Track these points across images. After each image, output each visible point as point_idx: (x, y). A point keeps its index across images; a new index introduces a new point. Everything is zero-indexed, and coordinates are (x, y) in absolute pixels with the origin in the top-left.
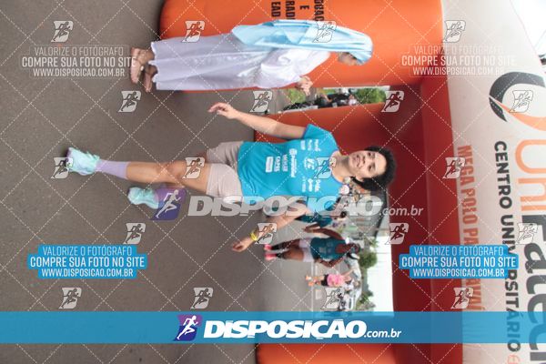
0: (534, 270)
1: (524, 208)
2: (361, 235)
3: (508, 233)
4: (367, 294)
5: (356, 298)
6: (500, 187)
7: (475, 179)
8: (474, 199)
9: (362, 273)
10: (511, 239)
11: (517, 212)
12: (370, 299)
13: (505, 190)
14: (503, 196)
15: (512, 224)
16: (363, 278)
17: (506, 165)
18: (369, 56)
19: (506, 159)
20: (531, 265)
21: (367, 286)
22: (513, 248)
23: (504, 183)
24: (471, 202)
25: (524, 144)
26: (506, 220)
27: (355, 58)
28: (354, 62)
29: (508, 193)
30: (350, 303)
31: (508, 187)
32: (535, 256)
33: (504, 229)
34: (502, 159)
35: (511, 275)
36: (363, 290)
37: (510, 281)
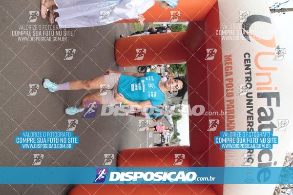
0: (262, 122)
1: (258, 89)
2: (173, 103)
3: (250, 102)
4: (176, 134)
5: (171, 137)
6: (246, 78)
7: (233, 73)
8: (232, 84)
9: (174, 123)
10: (251, 105)
11: (254, 91)
12: (178, 137)
13: (249, 79)
14: (247, 82)
15: (252, 97)
16: (174, 126)
17: (250, 65)
19: (250, 62)
20: (260, 119)
21: (177, 130)
22: (252, 110)
23: (248, 75)
24: (230, 85)
25: (259, 54)
26: (249, 95)
29: (250, 80)
30: (168, 139)
31: (250, 78)
32: (263, 114)
33: (247, 100)
34: (248, 62)
35: (250, 124)
36: (174, 132)
37: (250, 127)
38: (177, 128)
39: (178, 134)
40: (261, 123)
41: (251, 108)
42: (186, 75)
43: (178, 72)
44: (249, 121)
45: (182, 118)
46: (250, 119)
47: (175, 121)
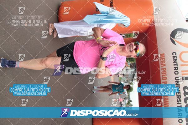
3: (177, 83)
14: (175, 70)
17: (176, 60)
18: (129, 25)
23: (176, 66)
25: (182, 53)
27: (124, 25)
28: (124, 26)
34: (175, 58)
35: (179, 97)
36: (128, 100)
37: (178, 99)
38: (130, 97)
39: (131, 101)
40: (186, 96)
41: (179, 87)
42: (135, 63)
43: (130, 61)
44: (178, 95)
45: (133, 91)
46: (178, 94)
47: (128, 92)
